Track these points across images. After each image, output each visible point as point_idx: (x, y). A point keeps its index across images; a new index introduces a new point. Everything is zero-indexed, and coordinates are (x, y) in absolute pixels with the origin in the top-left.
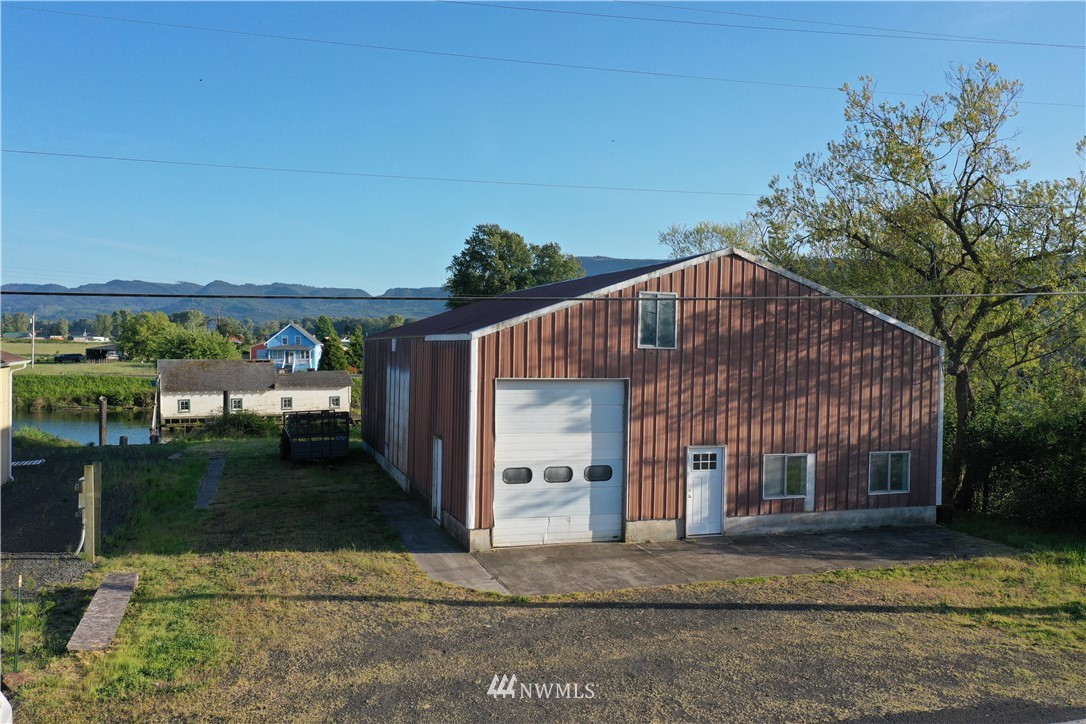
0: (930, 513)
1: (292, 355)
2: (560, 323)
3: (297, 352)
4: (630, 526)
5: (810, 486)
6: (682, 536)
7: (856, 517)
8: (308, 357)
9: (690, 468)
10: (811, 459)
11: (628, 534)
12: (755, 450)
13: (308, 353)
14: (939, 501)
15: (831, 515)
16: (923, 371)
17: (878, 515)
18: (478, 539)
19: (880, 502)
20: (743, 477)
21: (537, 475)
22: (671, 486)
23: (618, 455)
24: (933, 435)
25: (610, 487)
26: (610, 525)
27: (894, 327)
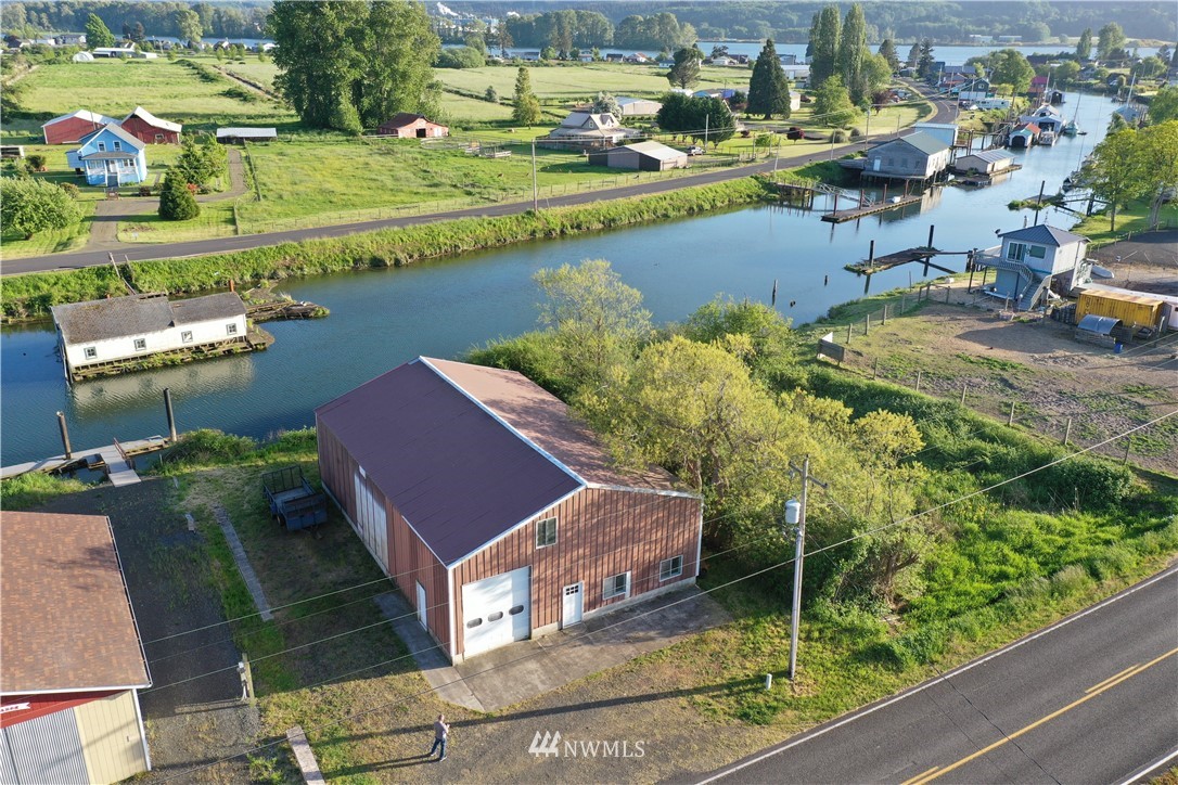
0: (692, 580)
1: (113, 162)
2: (494, 551)
3: (119, 160)
4: (534, 631)
5: (628, 586)
6: (561, 629)
7: (651, 594)
8: (132, 164)
9: (564, 595)
10: (629, 574)
11: (533, 635)
12: (599, 580)
13: (131, 160)
14: (697, 574)
15: (640, 596)
16: (691, 513)
17: (663, 590)
18: (456, 659)
19: (665, 583)
20: (593, 592)
21: (485, 621)
22: (555, 607)
23: (526, 599)
24: (696, 544)
25: (522, 616)
26: (523, 632)
27: (676, 498)
